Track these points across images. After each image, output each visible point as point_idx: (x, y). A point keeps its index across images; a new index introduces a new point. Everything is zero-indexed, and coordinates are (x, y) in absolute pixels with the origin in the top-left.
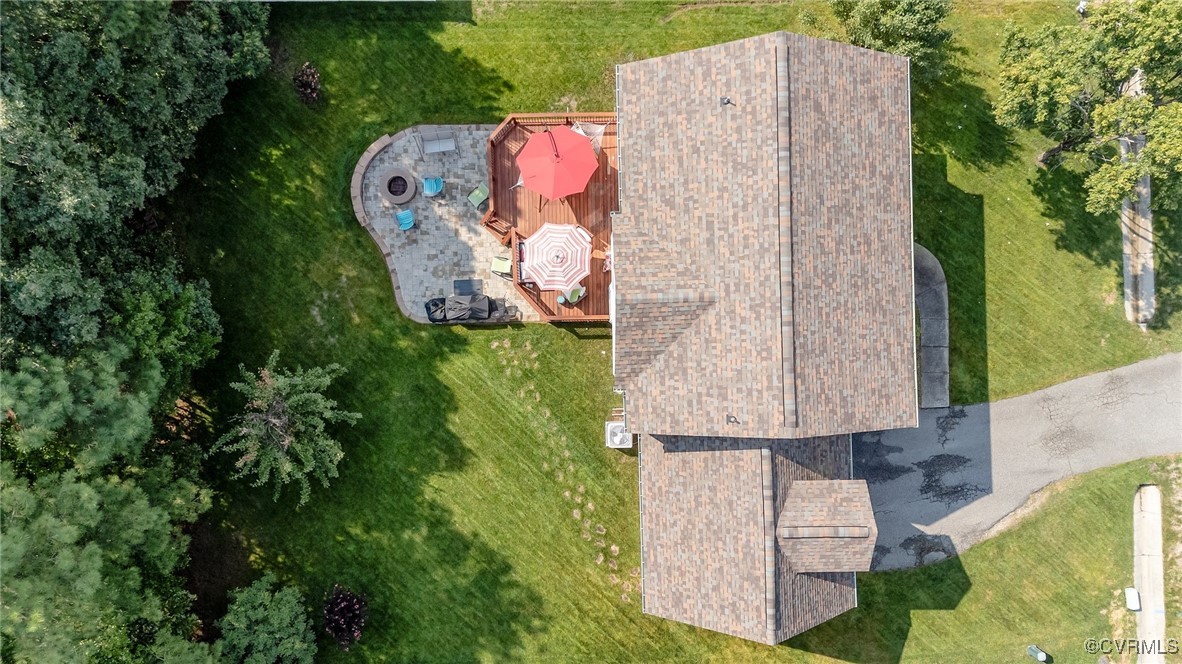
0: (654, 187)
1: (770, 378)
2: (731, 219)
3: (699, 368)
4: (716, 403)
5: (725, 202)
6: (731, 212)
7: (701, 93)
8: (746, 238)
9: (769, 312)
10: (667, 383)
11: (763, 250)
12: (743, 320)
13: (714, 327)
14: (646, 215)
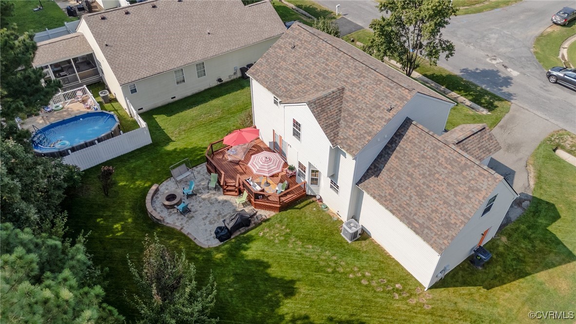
0: (289, 85)
1: (388, 86)
2: (326, 67)
3: (360, 110)
4: (378, 111)
5: (319, 65)
6: (324, 65)
7: (283, 53)
8: (336, 65)
9: (367, 72)
10: (352, 126)
11: (346, 63)
12: (360, 83)
13: (351, 94)
14: (293, 94)
